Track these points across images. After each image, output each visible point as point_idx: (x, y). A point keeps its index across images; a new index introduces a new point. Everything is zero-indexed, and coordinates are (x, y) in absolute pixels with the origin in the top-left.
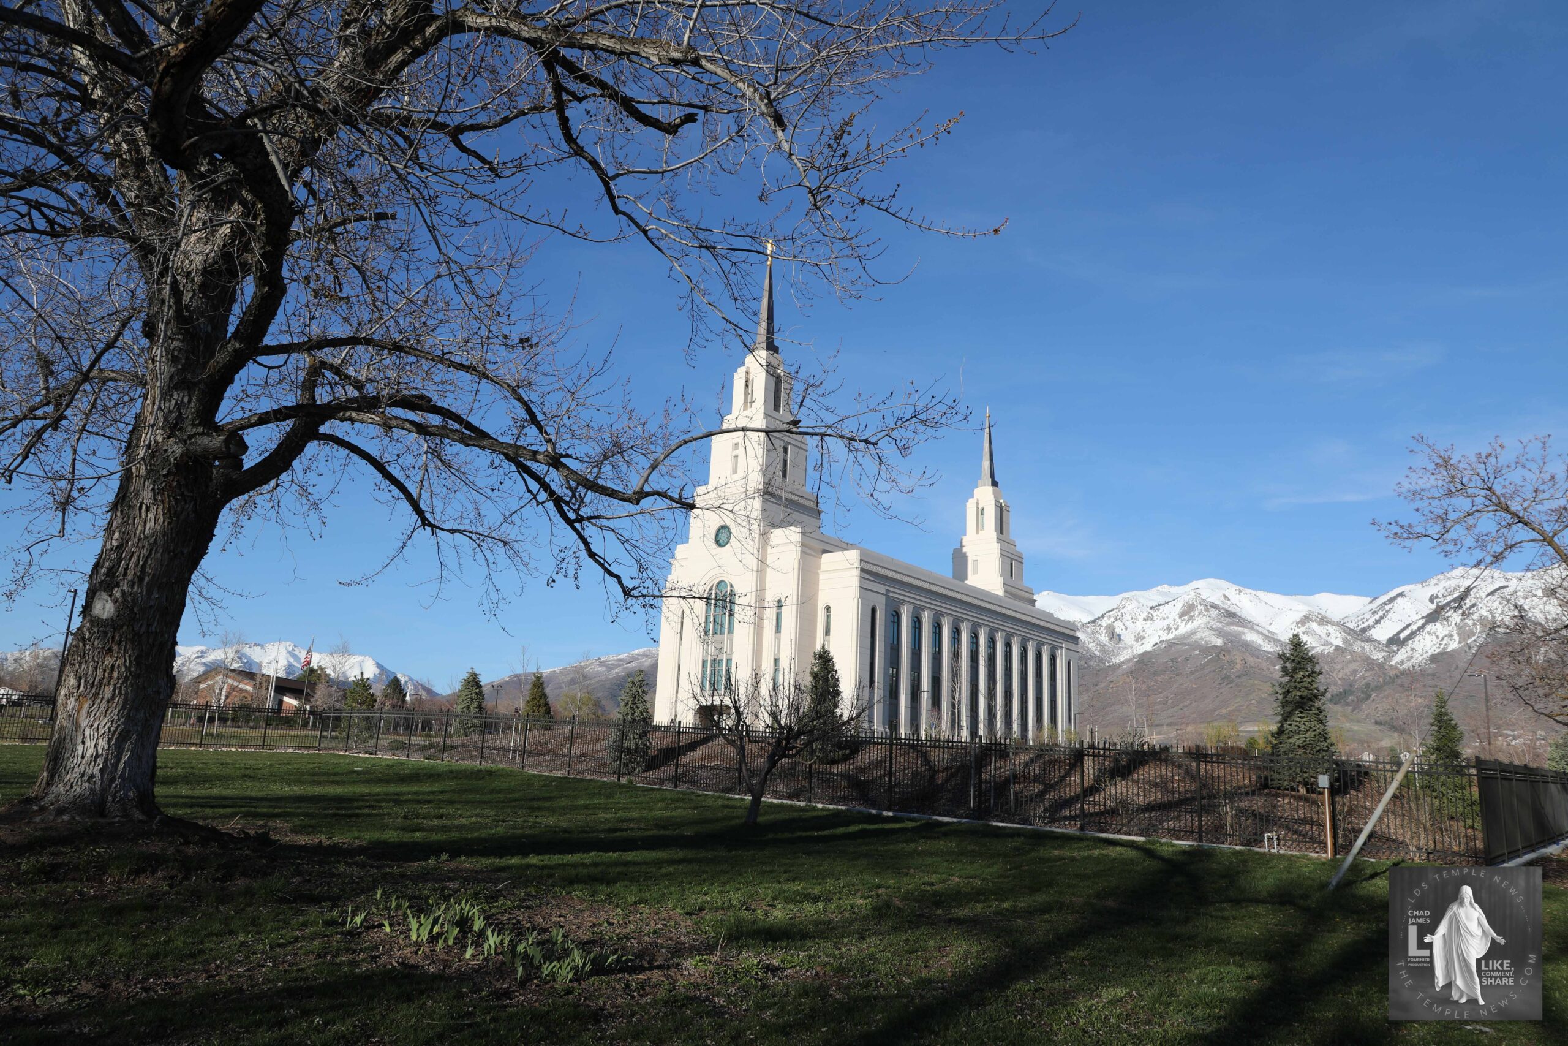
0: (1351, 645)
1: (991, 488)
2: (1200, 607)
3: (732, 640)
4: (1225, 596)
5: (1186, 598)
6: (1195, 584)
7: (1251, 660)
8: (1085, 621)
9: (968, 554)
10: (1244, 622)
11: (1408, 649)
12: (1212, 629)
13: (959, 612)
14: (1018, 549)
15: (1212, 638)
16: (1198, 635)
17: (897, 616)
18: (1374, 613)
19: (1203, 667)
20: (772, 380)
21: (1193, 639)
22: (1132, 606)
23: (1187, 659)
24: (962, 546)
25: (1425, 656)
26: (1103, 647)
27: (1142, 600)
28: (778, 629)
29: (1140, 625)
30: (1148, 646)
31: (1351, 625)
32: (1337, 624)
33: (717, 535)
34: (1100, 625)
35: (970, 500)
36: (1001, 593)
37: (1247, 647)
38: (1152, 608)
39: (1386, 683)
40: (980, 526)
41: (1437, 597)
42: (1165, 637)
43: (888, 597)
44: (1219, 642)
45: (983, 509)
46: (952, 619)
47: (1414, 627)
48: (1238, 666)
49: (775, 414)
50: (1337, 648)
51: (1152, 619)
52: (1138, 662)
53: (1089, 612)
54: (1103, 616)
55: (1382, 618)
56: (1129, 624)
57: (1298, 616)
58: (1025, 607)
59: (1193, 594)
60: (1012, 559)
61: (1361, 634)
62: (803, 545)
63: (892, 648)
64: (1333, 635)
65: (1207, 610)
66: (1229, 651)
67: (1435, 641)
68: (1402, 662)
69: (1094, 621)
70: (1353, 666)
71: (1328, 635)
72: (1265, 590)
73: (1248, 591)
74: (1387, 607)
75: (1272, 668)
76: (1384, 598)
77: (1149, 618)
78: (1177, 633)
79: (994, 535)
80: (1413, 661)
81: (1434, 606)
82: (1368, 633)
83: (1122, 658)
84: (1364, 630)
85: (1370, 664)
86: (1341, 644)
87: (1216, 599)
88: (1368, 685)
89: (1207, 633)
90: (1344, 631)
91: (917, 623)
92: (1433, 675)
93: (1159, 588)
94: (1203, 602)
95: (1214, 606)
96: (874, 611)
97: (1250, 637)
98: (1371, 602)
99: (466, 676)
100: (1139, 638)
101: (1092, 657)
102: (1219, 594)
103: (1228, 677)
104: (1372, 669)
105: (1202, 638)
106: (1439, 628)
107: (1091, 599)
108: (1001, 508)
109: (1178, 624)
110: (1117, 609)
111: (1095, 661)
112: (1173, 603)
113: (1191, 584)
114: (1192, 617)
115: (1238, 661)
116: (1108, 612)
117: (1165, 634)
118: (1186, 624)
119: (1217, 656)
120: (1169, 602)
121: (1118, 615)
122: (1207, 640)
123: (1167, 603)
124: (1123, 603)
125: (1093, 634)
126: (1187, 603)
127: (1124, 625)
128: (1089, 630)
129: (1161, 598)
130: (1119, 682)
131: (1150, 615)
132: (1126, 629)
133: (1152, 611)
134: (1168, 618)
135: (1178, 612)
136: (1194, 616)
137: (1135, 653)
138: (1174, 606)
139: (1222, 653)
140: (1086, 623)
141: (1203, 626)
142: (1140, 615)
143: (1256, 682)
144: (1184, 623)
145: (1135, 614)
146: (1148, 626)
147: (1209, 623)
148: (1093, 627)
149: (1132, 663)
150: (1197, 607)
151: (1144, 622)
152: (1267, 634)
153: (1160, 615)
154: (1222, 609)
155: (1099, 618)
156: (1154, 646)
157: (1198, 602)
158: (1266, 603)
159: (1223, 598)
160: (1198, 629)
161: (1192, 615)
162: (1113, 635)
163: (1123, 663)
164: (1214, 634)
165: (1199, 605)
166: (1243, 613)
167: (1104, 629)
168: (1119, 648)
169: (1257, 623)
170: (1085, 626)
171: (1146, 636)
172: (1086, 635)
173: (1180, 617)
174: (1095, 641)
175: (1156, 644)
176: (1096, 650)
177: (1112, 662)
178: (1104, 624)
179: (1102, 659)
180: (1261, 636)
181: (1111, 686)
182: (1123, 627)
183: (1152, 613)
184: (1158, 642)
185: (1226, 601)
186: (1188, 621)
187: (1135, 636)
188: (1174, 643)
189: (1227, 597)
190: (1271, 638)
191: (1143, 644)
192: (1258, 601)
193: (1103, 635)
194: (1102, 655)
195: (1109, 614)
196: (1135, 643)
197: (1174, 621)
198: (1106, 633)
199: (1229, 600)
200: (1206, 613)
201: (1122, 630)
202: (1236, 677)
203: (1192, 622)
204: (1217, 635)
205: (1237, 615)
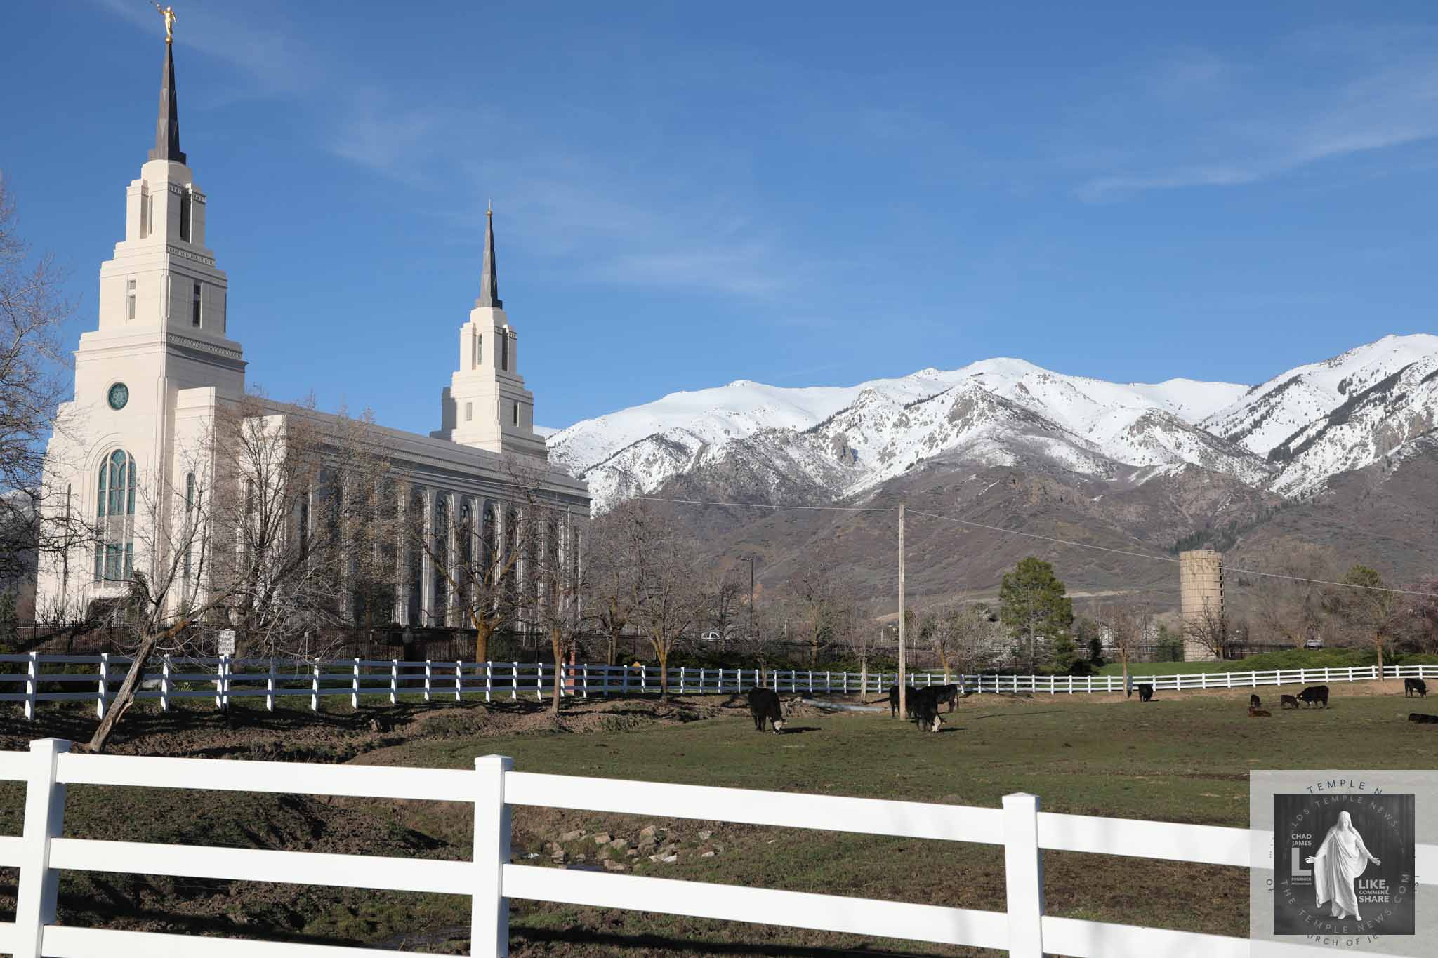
0: (1212, 462)
2: (982, 405)
4: (1022, 387)
5: (961, 389)
6: (977, 366)
7: (1056, 489)
8: (801, 428)
10: (1050, 428)
11: (1299, 466)
12: (998, 440)
15: (999, 453)
16: (977, 451)
18: (1253, 410)
19: (980, 500)
21: (968, 456)
22: (877, 404)
23: (956, 489)
25: (1322, 478)
26: (828, 473)
27: (894, 396)
29: (887, 434)
30: (898, 470)
31: (1215, 431)
32: (1194, 429)
34: (826, 436)
37: (1053, 469)
38: (907, 406)
39: (1260, 521)
41: (1351, 383)
42: (926, 454)
44: (1008, 460)
47: (1312, 432)
48: (1034, 499)
50: (1190, 466)
51: (907, 425)
52: (879, 495)
53: (810, 414)
54: (830, 421)
55: (1263, 418)
56: (871, 433)
57: (1133, 417)
59: (972, 382)
61: (1231, 444)
64: (1186, 448)
65: (992, 409)
66: (1023, 475)
67: (1340, 452)
68: (1288, 488)
69: (815, 430)
70: (1212, 495)
71: (1178, 446)
72: (1085, 376)
73: (1058, 376)
74: (1273, 401)
75: (1087, 501)
76: (1270, 386)
77: (903, 423)
78: (945, 446)
80: (1306, 485)
81: (1344, 399)
82: (1241, 443)
83: (858, 488)
84: (1235, 438)
85: (1237, 489)
86: (1196, 461)
87: (1006, 390)
88: (1233, 525)
89: (990, 447)
90: (1203, 440)
92: (1331, 507)
93: (921, 373)
94: (987, 395)
95: (1004, 403)
97: (1058, 451)
98: (1250, 393)
100: (886, 456)
101: (811, 487)
102: (1013, 381)
103: (1016, 516)
104: (1242, 499)
105: (982, 455)
106: (1349, 434)
107: (813, 392)
109: (946, 432)
110: (852, 408)
111: (815, 494)
112: (940, 398)
113: (970, 367)
114: (968, 420)
115: (1034, 491)
116: (840, 413)
117: (926, 449)
118: (959, 432)
119: (1004, 483)
120: (934, 397)
121: (853, 419)
122: (988, 458)
123: (932, 398)
124: (862, 400)
125: (813, 450)
126: (962, 398)
127: (863, 435)
128: (806, 444)
129: (922, 389)
130: (849, 527)
131: (904, 418)
132: (866, 440)
133: (907, 412)
134: (931, 422)
135: (947, 412)
136: (972, 419)
137: (879, 479)
138: (943, 402)
139: (1012, 477)
140: (804, 433)
141: (985, 435)
142: (888, 418)
143: (1060, 523)
144: (956, 430)
145: (881, 416)
146: (899, 436)
147: (994, 429)
148: (813, 440)
149: (872, 496)
150: (977, 403)
151: (894, 430)
152: (1084, 446)
153: (921, 419)
154: (1015, 407)
155: (823, 424)
156: (907, 468)
157: (979, 396)
158: (1085, 396)
159: (1018, 389)
160: (977, 439)
161: (968, 417)
162: (844, 452)
163: (857, 496)
164: (1001, 446)
165: (980, 402)
166: (1048, 414)
167: (831, 442)
168: (855, 471)
169: (1070, 429)
170: (800, 437)
171: (897, 452)
172: (802, 452)
173: (950, 422)
174: (815, 462)
175: (912, 465)
176: (816, 476)
177: (842, 494)
178: (831, 435)
179: (827, 491)
180: (1073, 449)
181: (837, 534)
182: (861, 439)
183: (908, 414)
184: (915, 462)
185: (1023, 394)
186: (963, 427)
187: (880, 452)
188: (938, 463)
189: (1025, 388)
190: (1091, 452)
191: (891, 465)
192: (1072, 394)
193: (829, 451)
194: (827, 483)
195: (840, 417)
196: (879, 464)
197: (941, 428)
198: (833, 449)
199: (1027, 392)
200: (990, 414)
201: (859, 442)
202: (1031, 515)
203: (969, 429)
204: (1007, 449)
205: (1039, 417)
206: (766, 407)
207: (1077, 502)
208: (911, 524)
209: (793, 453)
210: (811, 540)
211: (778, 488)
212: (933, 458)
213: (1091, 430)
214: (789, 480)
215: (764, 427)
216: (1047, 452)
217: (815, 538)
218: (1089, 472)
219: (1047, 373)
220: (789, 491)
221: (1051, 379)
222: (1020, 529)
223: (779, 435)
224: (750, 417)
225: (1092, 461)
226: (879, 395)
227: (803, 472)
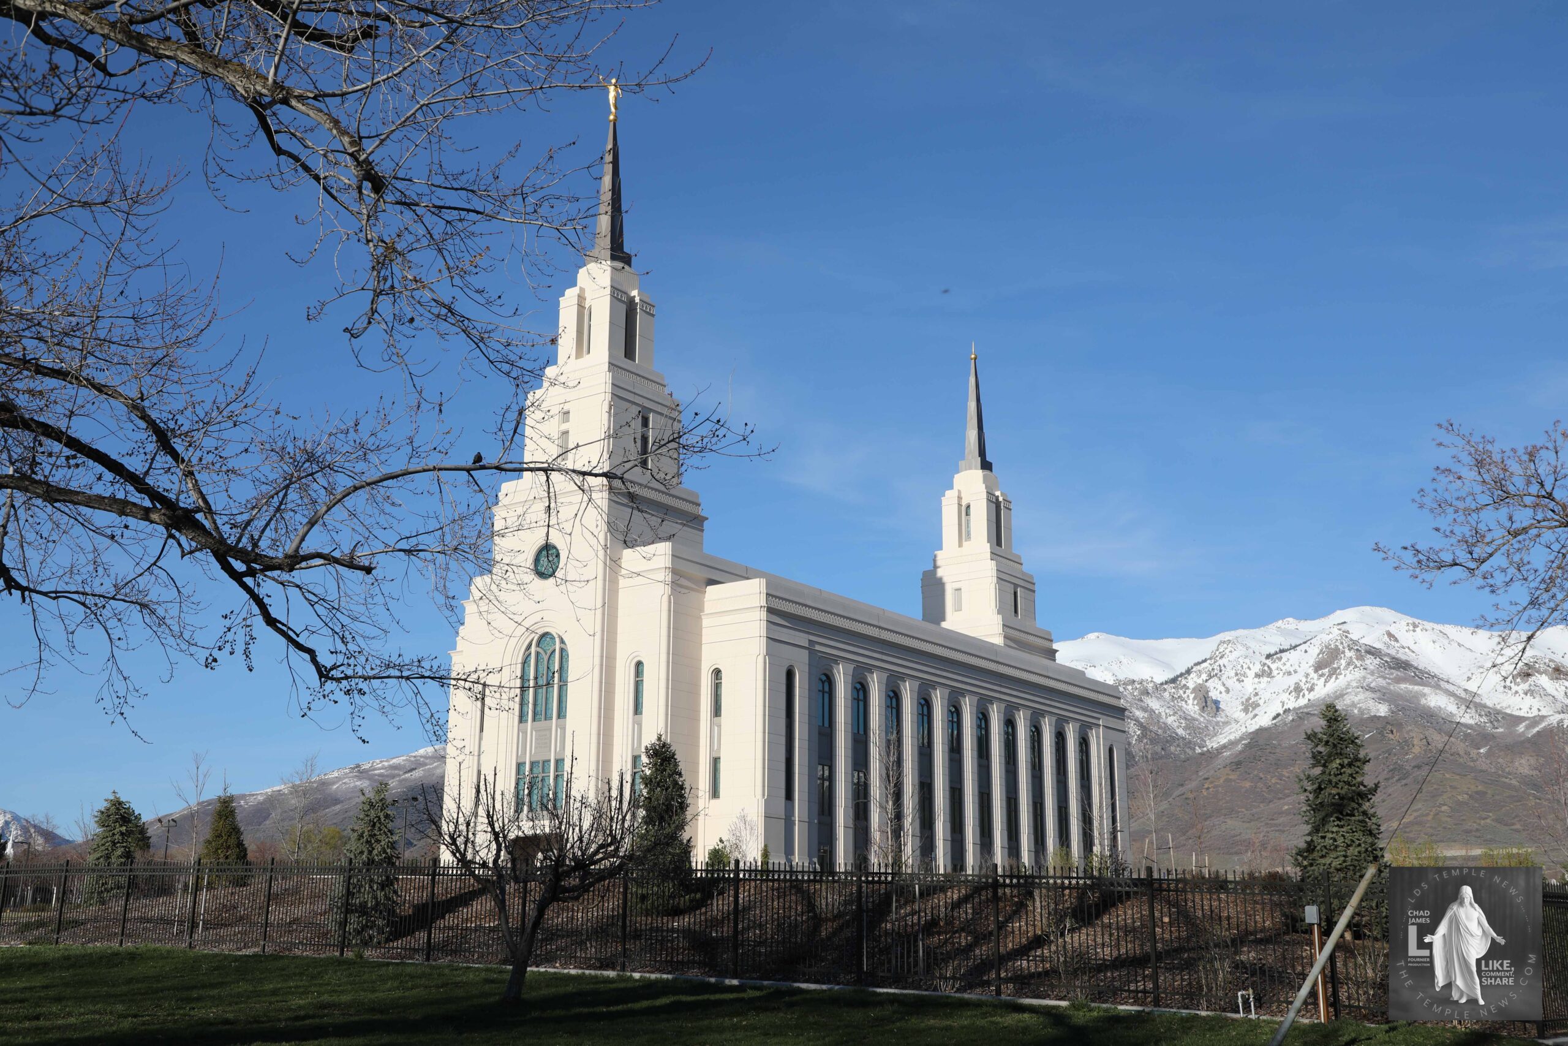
1: (979, 474)
2: (1349, 654)
3: (564, 729)
4: (1390, 635)
5: (1326, 638)
6: (1339, 616)
7: (1439, 740)
8: (1159, 680)
9: (945, 580)
10: (1424, 677)
12: (1369, 689)
13: (928, 673)
14: (1025, 568)
15: (1371, 702)
16: (1348, 700)
17: (828, 682)
20: (623, 309)
21: (1339, 706)
22: (1235, 654)
24: (936, 567)
26: (1190, 722)
27: (1253, 645)
28: (638, 709)
29: (1250, 684)
30: (1264, 720)
33: (537, 560)
34: (1185, 687)
35: (948, 493)
36: (998, 640)
37: (1430, 717)
38: (1269, 656)
40: (964, 533)
42: (1291, 705)
43: (812, 652)
44: (1383, 710)
45: (968, 507)
46: (917, 684)
48: (1416, 750)
49: (626, 363)
51: (1270, 675)
52: (1249, 747)
53: (1167, 666)
54: (1188, 671)
56: (1232, 683)
58: (1039, 662)
59: (1336, 632)
60: (1016, 586)
62: (674, 571)
63: (820, 733)
65: (1360, 658)
66: (1400, 726)
69: (1174, 680)
72: (1457, 623)
73: (1429, 625)
75: (1473, 753)
77: (1265, 673)
78: (1312, 696)
79: (986, 548)
83: (1222, 740)
87: (1374, 638)
89: (1361, 696)
91: (860, 692)
93: (1280, 623)
94: (1353, 645)
95: (1373, 652)
96: (790, 675)
97: (1435, 700)
99: (102, 805)
100: (1249, 706)
101: (1174, 738)
102: (1380, 631)
103: (1401, 767)
105: (1354, 705)
107: (1168, 644)
108: (998, 504)
109: (1312, 681)
110: (1211, 659)
111: (1178, 746)
112: (1303, 647)
113: (1332, 617)
114: (1335, 669)
115: (1416, 741)
116: (1196, 664)
117: (1292, 699)
118: (1326, 682)
119: (1381, 733)
120: (1296, 646)
121: (1213, 669)
122: (1360, 708)
123: (1294, 647)
124: (1221, 650)
125: (1173, 701)
126: (1327, 647)
127: (1224, 685)
128: (1166, 695)
129: (1283, 639)
130: (1219, 778)
131: (1266, 668)
132: (1228, 691)
133: (1269, 662)
134: (1295, 672)
135: (1312, 662)
136: (1339, 668)
137: (1244, 730)
138: (1306, 652)
139: (1389, 727)
140: (1162, 684)
141: (1354, 684)
142: (1249, 668)
143: (1447, 776)
144: (1323, 679)
145: (1242, 666)
146: (1263, 685)
147: (1364, 678)
148: (1173, 690)
149: (1240, 747)
150: (1343, 652)
151: (1256, 680)
152: (1463, 695)
153: (1284, 668)
154: (1385, 655)
155: (1182, 675)
156: (1274, 718)
157: (1345, 645)
158: (1459, 645)
159: (1386, 636)
160: (1347, 689)
161: (1335, 666)
162: (1206, 702)
163: (1224, 747)
164: (1373, 696)
165: (1347, 650)
166: (1421, 663)
167: (1192, 693)
168: (1217, 723)
169: (1445, 678)
170: (1159, 688)
171: (1261, 702)
172: (1162, 703)
173: (1316, 671)
174: (1176, 713)
175: (1278, 715)
176: (1178, 727)
177: (1206, 746)
178: (1191, 685)
179: (1190, 742)
180: (1452, 699)
181: (1206, 786)
182: (1223, 689)
183: (1270, 664)
184: (1281, 712)
185: (1393, 643)
186: (1330, 676)
187: (1242, 702)
188: (1308, 714)
189: (1394, 636)
190: (1470, 701)
191: (1256, 715)
192: (1446, 642)
193: (1190, 702)
194: (1189, 734)
195: (1198, 667)
196: (1243, 714)
197: (1307, 677)
198: (1194, 699)
199: (1396, 640)
200: (1358, 663)
201: (1221, 693)
202: (1414, 767)
203: (1337, 678)
204: (1379, 699)
205: (1412, 666)
206: (1122, 658)
207: (1462, 753)
208: (1284, 776)
209: (1153, 704)
210: (1177, 793)
211: (1140, 740)
212: (1300, 708)
213: (1469, 679)
214: (1151, 731)
215: (1122, 677)
216: (1423, 701)
217: (1181, 790)
218: (1472, 722)
219: (1417, 621)
220: (1153, 741)
221: (1421, 627)
222: (1404, 782)
223: (1138, 686)
224: (1106, 669)
225: (1474, 710)
226: (1239, 646)
227: (1164, 723)
